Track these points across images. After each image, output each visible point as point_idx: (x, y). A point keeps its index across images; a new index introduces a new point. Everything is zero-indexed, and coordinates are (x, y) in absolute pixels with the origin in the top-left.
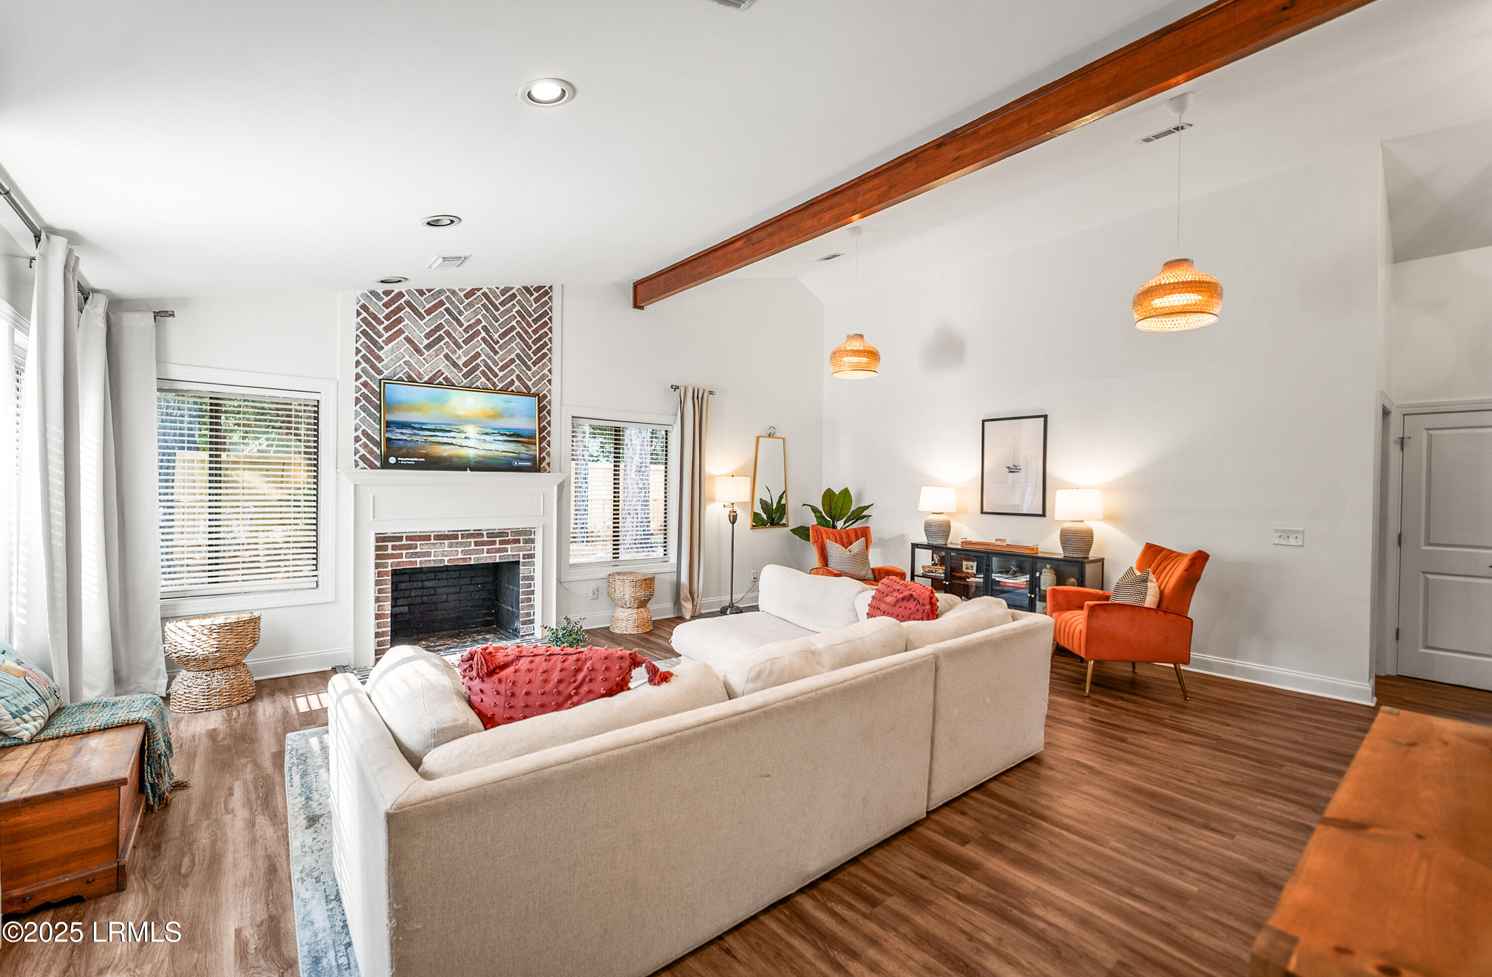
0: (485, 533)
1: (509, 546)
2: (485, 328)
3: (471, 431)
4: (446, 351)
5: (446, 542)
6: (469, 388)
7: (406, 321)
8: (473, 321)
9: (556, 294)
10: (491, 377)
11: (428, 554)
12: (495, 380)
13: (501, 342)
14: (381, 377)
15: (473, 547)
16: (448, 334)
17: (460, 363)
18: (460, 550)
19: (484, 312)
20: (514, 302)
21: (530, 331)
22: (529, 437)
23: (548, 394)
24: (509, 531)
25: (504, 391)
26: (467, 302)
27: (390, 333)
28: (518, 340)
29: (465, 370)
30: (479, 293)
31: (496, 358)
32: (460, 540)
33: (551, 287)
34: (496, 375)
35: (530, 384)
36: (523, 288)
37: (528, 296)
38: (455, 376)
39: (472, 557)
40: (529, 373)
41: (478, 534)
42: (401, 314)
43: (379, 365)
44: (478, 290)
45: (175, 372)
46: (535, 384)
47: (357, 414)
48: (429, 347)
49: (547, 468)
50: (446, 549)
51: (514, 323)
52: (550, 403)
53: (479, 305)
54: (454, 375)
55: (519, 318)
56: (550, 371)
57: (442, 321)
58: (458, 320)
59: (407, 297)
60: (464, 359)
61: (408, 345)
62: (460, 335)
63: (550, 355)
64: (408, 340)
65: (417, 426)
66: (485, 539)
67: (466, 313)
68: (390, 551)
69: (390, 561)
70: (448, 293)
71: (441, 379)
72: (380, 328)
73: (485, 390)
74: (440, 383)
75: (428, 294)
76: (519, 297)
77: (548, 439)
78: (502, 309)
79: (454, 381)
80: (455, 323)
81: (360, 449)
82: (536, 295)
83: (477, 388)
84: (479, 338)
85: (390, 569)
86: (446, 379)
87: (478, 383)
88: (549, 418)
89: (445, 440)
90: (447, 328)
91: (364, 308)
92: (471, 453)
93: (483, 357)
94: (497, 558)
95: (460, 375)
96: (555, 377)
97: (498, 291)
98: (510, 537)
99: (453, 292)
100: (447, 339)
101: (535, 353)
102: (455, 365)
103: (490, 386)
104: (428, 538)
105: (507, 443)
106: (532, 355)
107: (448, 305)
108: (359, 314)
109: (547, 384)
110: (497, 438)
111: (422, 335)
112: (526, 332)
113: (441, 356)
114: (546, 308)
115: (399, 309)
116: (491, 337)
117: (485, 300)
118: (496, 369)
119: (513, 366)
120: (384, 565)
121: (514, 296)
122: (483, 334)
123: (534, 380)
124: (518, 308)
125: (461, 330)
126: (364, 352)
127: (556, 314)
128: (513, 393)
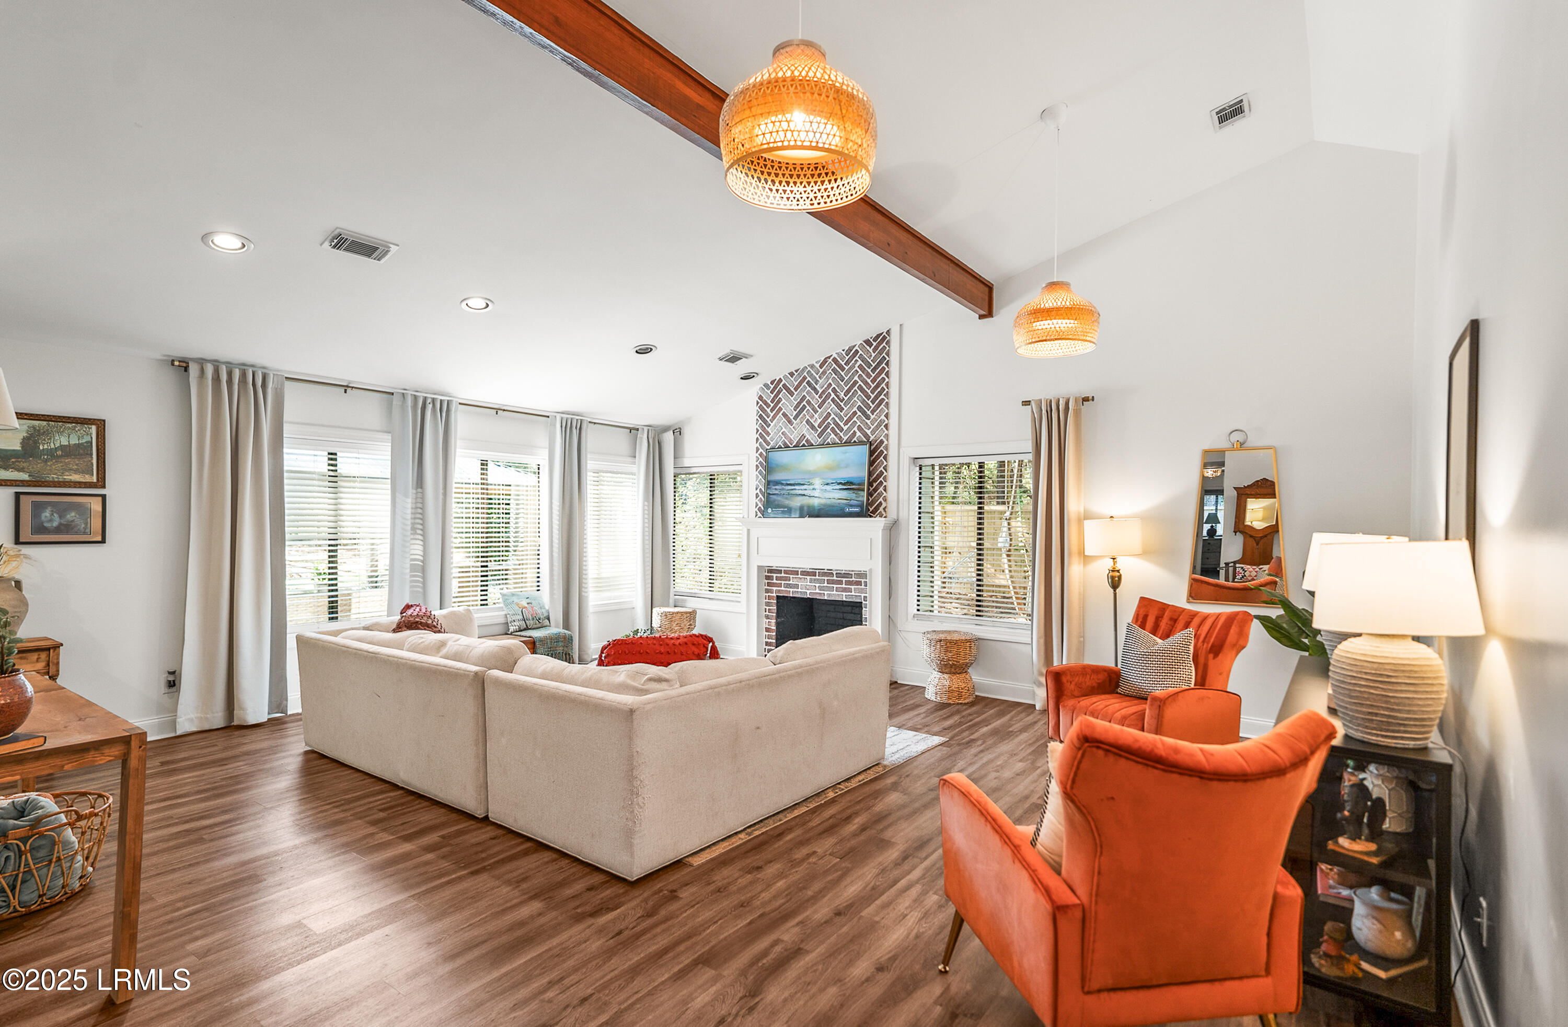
0: (835, 573)
1: (853, 587)
2: (834, 390)
3: (817, 482)
4: (808, 417)
5: (808, 578)
6: (823, 445)
7: (784, 400)
8: (826, 386)
9: (894, 339)
10: (838, 432)
11: (797, 586)
12: (841, 434)
13: (846, 398)
14: (769, 448)
15: (826, 584)
16: (809, 402)
17: (816, 425)
18: (817, 585)
19: (834, 375)
20: (857, 358)
21: (869, 381)
22: (859, 484)
23: (884, 439)
24: (853, 573)
25: (848, 443)
26: (821, 371)
27: (774, 412)
28: (859, 393)
29: (820, 430)
30: (830, 360)
31: (842, 414)
32: (817, 577)
33: (888, 332)
34: (841, 430)
35: (869, 432)
36: (864, 342)
37: (868, 348)
38: (812, 437)
39: (826, 593)
40: (868, 422)
41: (829, 573)
42: (780, 396)
43: (768, 438)
44: (829, 357)
45: (687, 462)
46: (873, 432)
47: (757, 477)
48: (796, 418)
49: (883, 513)
50: (808, 583)
51: (856, 378)
52: (886, 448)
53: (830, 371)
54: (812, 436)
55: (860, 372)
56: (887, 416)
57: (805, 393)
58: (815, 389)
59: (784, 381)
60: (819, 421)
61: (784, 419)
62: (816, 400)
63: (887, 400)
64: (785, 415)
65: (784, 482)
66: (835, 578)
67: (821, 381)
68: (775, 581)
69: (775, 589)
70: (809, 369)
71: (804, 442)
72: (768, 410)
73: (834, 444)
74: (804, 445)
75: (796, 374)
76: (861, 352)
77: (885, 484)
78: (847, 368)
79: (812, 442)
80: (813, 392)
81: (758, 503)
82: (875, 344)
83: (828, 444)
84: (830, 400)
85: (774, 595)
86: (807, 441)
87: (829, 440)
88: (885, 463)
89: (800, 492)
90: (808, 398)
91: (761, 398)
92: (816, 502)
93: (833, 416)
94: (844, 596)
95: (816, 435)
96: (893, 422)
97: (843, 353)
98: (853, 579)
99: (812, 366)
100: (808, 407)
101: (873, 402)
102: (813, 427)
103: (838, 441)
104: (796, 573)
105: (841, 491)
106: (871, 404)
107: (809, 378)
108: (758, 403)
109: (884, 429)
110: (834, 488)
111: (792, 408)
112: (866, 383)
113: (804, 422)
114: (884, 354)
115: (779, 392)
116: (838, 396)
117: (834, 365)
118: (842, 424)
119: (855, 419)
120: (771, 591)
121: (857, 352)
122: (833, 395)
123: (872, 427)
124: (860, 362)
125: (817, 397)
126: (760, 431)
127: (894, 359)
128: (855, 443)
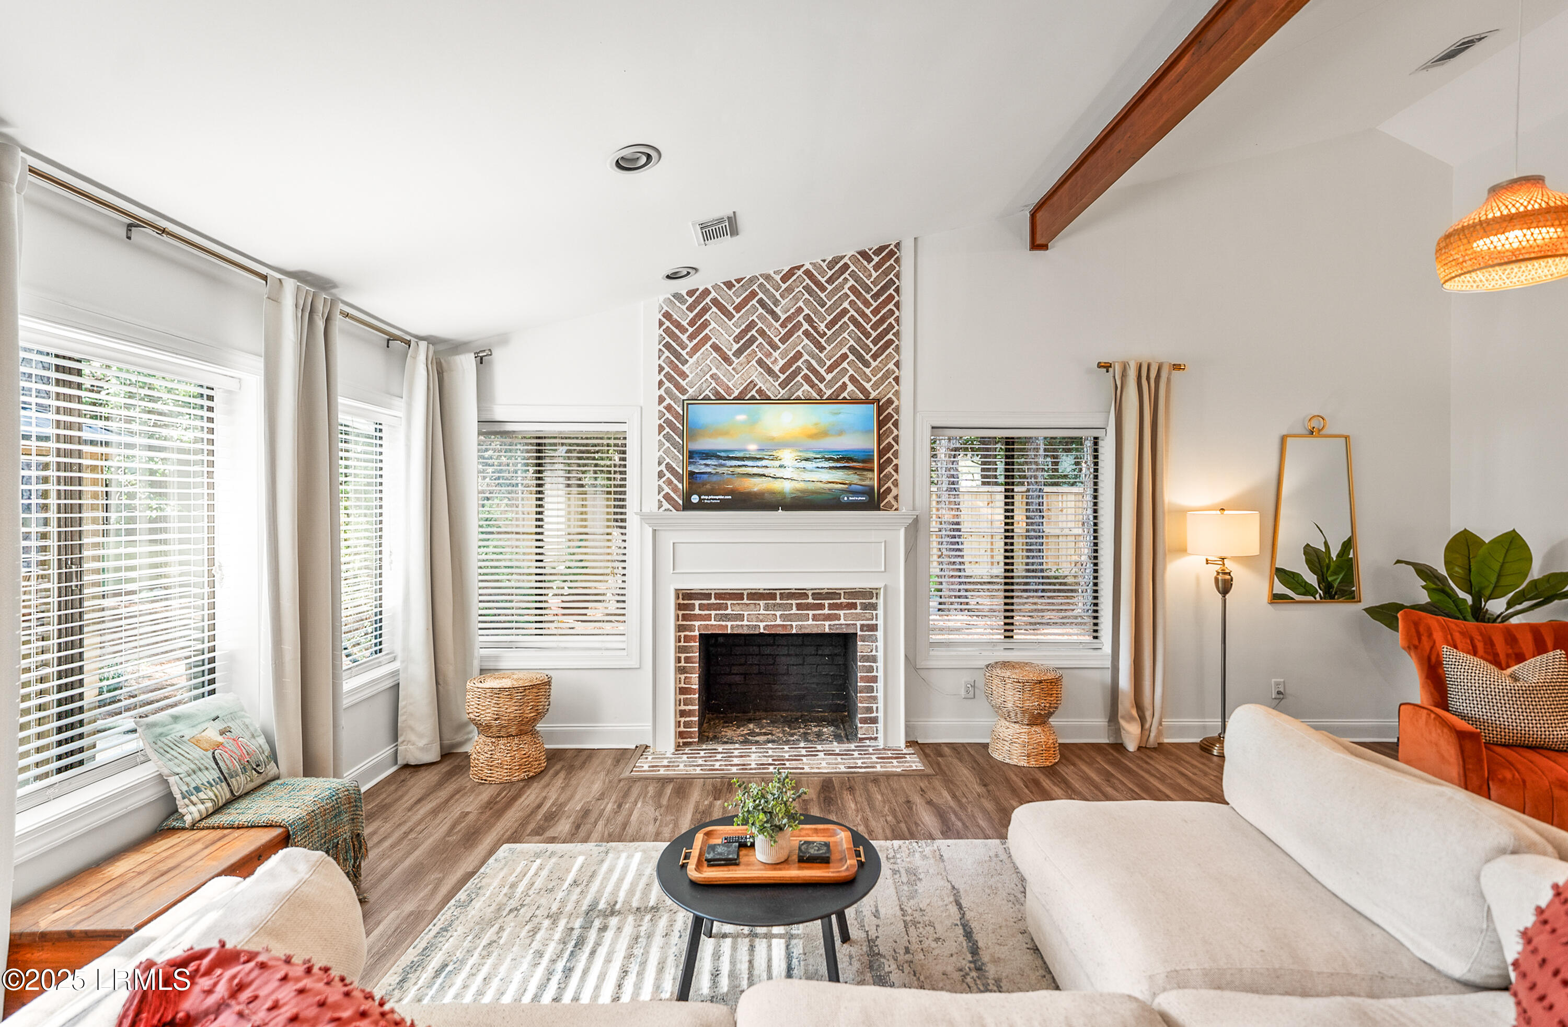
0: (810, 593)
1: (842, 613)
2: (808, 319)
3: (788, 456)
4: (760, 355)
5: (762, 603)
6: (786, 400)
7: (713, 324)
8: (792, 310)
9: (907, 255)
10: (817, 382)
11: (740, 617)
12: (822, 386)
13: (829, 333)
14: (685, 397)
15: (794, 611)
16: (762, 333)
17: (776, 369)
18: (778, 613)
19: (807, 296)
20: (846, 275)
21: (868, 312)
22: (864, 461)
23: (894, 398)
24: (842, 592)
25: (834, 399)
26: (784, 286)
27: (695, 341)
28: (852, 327)
29: (783, 377)
30: (800, 272)
31: (822, 355)
32: (778, 601)
33: (898, 245)
34: (822, 379)
35: (868, 386)
36: (859, 253)
37: (865, 263)
38: (771, 386)
39: (794, 624)
40: (867, 371)
41: (800, 594)
42: (707, 316)
43: (683, 383)
44: (799, 268)
45: (499, 413)
46: (876, 386)
47: (661, 444)
48: (738, 353)
49: (894, 502)
50: (762, 612)
51: (846, 305)
52: (897, 410)
53: (800, 288)
54: (768, 385)
55: (852, 297)
56: (897, 364)
57: (754, 317)
58: (772, 313)
59: (713, 294)
60: (781, 363)
61: (714, 354)
62: (775, 331)
63: (897, 342)
64: (716, 348)
65: (723, 454)
66: (810, 601)
67: (783, 302)
68: (697, 611)
69: (697, 623)
70: (761, 280)
71: (753, 392)
72: (684, 338)
73: (809, 400)
74: (753, 398)
75: (737, 285)
76: (852, 267)
77: (895, 461)
78: (830, 288)
79: (769, 394)
80: (769, 317)
81: (664, 486)
82: (876, 259)
83: (798, 399)
84: (800, 333)
85: (697, 633)
86: (760, 391)
87: (800, 393)
88: (896, 432)
89: (755, 470)
90: (760, 325)
91: (667, 315)
92: (786, 487)
93: (806, 357)
94: (826, 627)
95: (776, 384)
96: (906, 374)
97: (824, 265)
98: (843, 600)
99: (768, 277)
100: (760, 340)
101: (875, 343)
102: (770, 371)
103: (815, 395)
104: (739, 596)
105: (834, 471)
106: (871, 346)
107: (761, 295)
108: (661, 324)
109: (894, 383)
110: (820, 465)
111: (731, 339)
112: (863, 314)
113: (754, 362)
114: (891, 276)
115: (705, 310)
116: (815, 329)
117: (808, 281)
118: (822, 371)
119: (845, 365)
120: (691, 628)
121: (846, 267)
122: (806, 326)
123: (874, 379)
124: (851, 282)
125: (777, 325)
126: (667, 369)
127: (906, 283)
128: (845, 401)
